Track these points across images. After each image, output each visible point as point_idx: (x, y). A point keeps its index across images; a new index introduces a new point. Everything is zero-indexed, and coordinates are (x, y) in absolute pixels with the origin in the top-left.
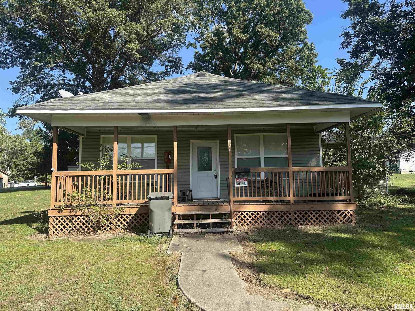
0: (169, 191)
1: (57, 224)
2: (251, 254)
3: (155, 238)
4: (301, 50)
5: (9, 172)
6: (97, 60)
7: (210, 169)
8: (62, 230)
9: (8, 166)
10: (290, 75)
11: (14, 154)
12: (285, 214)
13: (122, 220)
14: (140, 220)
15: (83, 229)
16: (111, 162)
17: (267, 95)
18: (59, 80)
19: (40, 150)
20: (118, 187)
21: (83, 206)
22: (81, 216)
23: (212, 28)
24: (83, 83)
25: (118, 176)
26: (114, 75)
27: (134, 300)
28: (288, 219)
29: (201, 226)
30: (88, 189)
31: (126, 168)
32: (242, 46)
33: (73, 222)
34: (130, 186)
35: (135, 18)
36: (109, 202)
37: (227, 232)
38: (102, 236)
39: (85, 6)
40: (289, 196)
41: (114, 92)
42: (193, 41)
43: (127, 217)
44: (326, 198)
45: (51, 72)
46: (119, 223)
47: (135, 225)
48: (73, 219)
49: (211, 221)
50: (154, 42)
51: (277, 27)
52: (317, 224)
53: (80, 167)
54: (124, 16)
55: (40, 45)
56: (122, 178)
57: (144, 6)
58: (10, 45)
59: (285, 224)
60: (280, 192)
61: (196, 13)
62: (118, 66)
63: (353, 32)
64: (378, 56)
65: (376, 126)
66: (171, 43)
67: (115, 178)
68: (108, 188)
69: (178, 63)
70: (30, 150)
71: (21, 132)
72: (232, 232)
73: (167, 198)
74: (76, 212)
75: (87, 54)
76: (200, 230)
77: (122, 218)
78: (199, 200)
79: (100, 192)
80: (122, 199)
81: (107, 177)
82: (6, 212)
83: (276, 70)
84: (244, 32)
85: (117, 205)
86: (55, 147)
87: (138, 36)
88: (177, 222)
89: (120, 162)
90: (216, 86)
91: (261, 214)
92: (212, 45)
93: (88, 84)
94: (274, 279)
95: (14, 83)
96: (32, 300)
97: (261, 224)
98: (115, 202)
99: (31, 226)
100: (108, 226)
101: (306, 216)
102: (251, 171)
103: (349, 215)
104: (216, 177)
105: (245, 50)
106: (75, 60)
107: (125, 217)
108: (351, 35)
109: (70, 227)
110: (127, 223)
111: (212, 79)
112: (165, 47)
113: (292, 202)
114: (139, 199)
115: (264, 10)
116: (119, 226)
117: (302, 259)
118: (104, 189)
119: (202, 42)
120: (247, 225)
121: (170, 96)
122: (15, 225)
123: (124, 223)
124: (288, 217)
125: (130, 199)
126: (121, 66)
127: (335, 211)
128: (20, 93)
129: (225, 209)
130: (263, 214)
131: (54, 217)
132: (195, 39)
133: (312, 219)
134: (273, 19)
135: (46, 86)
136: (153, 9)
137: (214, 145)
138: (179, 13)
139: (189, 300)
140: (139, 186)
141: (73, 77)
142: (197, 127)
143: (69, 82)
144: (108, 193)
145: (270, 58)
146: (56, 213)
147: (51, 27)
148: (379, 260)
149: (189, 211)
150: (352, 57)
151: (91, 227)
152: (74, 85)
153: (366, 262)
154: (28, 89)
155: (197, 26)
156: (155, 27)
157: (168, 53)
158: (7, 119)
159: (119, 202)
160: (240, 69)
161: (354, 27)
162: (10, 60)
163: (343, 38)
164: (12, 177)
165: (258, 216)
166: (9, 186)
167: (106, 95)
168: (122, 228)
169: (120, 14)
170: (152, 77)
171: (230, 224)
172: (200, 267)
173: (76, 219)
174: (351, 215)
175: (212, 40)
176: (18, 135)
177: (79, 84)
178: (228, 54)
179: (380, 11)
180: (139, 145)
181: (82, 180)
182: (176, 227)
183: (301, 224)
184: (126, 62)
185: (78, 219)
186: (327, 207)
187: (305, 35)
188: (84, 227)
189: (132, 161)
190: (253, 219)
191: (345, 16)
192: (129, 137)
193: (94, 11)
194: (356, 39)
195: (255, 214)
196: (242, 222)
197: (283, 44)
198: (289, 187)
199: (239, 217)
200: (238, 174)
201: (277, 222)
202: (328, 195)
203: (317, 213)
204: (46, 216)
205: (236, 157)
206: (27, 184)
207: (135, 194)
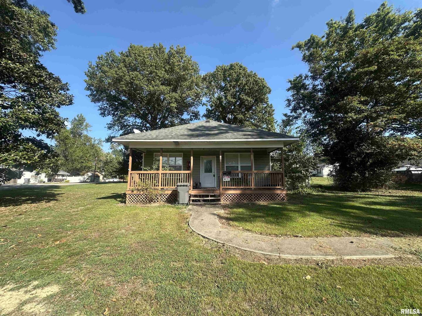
0: (188, 182)
1: (130, 198)
2: (227, 214)
3: (180, 206)
4: (265, 108)
5: (103, 173)
6: (153, 112)
7: (211, 172)
8: (133, 201)
9: (103, 170)
10: (260, 121)
11: (106, 163)
12: (249, 195)
13: (163, 197)
14: (173, 197)
15: (144, 201)
16: (159, 167)
17: (241, 133)
18: (133, 123)
19: (121, 161)
20: (162, 180)
21: (144, 189)
22: (143, 194)
23: (216, 95)
24: (146, 125)
25: (162, 174)
26: (162, 120)
27: (167, 230)
28: (251, 198)
29: (204, 201)
30: (147, 180)
31: (166, 170)
32: (233, 105)
33: (139, 197)
34: (168, 180)
35: (175, 90)
36: (157, 187)
37: (218, 204)
38: (153, 205)
39: (148, 84)
40: (252, 186)
41: (161, 131)
42: (206, 102)
44: (271, 187)
45: (129, 119)
46: (162, 198)
47: (170, 200)
48: (139, 196)
49: (210, 198)
50: (184, 103)
51: (251, 96)
52: (266, 201)
53: (143, 169)
54: (169, 89)
55: (123, 104)
56: (164, 175)
57: (179, 84)
58: (107, 104)
59: (249, 201)
60: (247, 183)
61: (207, 88)
62: (165, 116)
63: (292, 99)
64: (307, 111)
65: (299, 150)
66: (194, 103)
67: (160, 175)
68: (157, 180)
69: (197, 114)
70: (115, 161)
71: (110, 151)
72: (220, 204)
73: (187, 186)
74: (140, 192)
75: (148, 109)
76: (204, 203)
77: (163, 196)
78: (204, 188)
79: (152, 182)
80: (163, 186)
81: (156, 174)
82: (103, 193)
83: (252, 118)
84: (234, 98)
85: (161, 189)
86: (131, 158)
87: (176, 100)
88: (192, 198)
89: (163, 167)
90: (215, 128)
91: (236, 195)
92: (216, 105)
93: (148, 125)
94: (236, 223)
95: (109, 124)
96: (119, 229)
97: (237, 201)
98: (160, 187)
99: (117, 200)
100: (156, 200)
101: (260, 197)
102: (232, 172)
103: (283, 196)
104: (214, 176)
105: (234, 107)
106: (142, 112)
107: (165, 195)
108: (291, 100)
109: (137, 200)
110: (166, 198)
111: (213, 123)
112: (190, 105)
113: (253, 189)
114: (172, 186)
115: (244, 86)
116: (162, 200)
117: (252, 216)
118: (155, 180)
119: (211, 103)
120: (229, 201)
121: (190, 133)
122: (108, 200)
123: (165, 198)
124: (250, 197)
125: (168, 186)
126: (166, 115)
127: (275, 194)
128: (112, 130)
129: (217, 193)
130: (238, 195)
131: (129, 194)
132: (207, 101)
133: (263, 198)
134: (249, 91)
135: (125, 126)
136: (184, 85)
137: (214, 159)
138: (198, 87)
139: (193, 230)
140: (173, 180)
141: (141, 121)
142: (204, 149)
143: (138, 124)
144: (157, 183)
145: (248, 112)
146: (130, 192)
147: (130, 95)
148: (291, 217)
149: (198, 193)
150: (291, 112)
151: (148, 200)
152: (140, 126)
153: (284, 217)
154: (116, 127)
155: (208, 94)
156: (185, 95)
157: (192, 109)
158: (104, 144)
159: (162, 187)
160: (232, 117)
161: (293, 96)
162: (107, 112)
163: (287, 102)
164: (105, 176)
165: (235, 197)
166: (103, 181)
167: (157, 132)
168: (163, 201)
169: (167, 89)
170: (183, 122)
171: (219, 200)
172: (200, 218)
173: (140, 195)
174: (284, 196)
175: (216, 102)
176: (109, 153)
177: (143, 125)
178: (225, 109)
179: (307, 87)
180: (174, 158)
181: (144, 176)
182: (191, 201)
183: (257, 201)
184: (169, 113)
185: (141, 196)
186: (272, 192)
187: (268, 99)
189: (169, 166)
190: (232, 198)
191: (288, 90)
192: (168, 154)
193: (153, 87)
194: (294, 103)
195: (234, 195)
196: (227, 199)
197: (255, 104)
198: (251, 181)
199: (225, 197)
200: (225, 174)
201: (245, 199)
202: (272, 186)
203: (266, 195)
204: (125, 195)
205: (225, 165)
206: (113, 180)
207: (170, 183)
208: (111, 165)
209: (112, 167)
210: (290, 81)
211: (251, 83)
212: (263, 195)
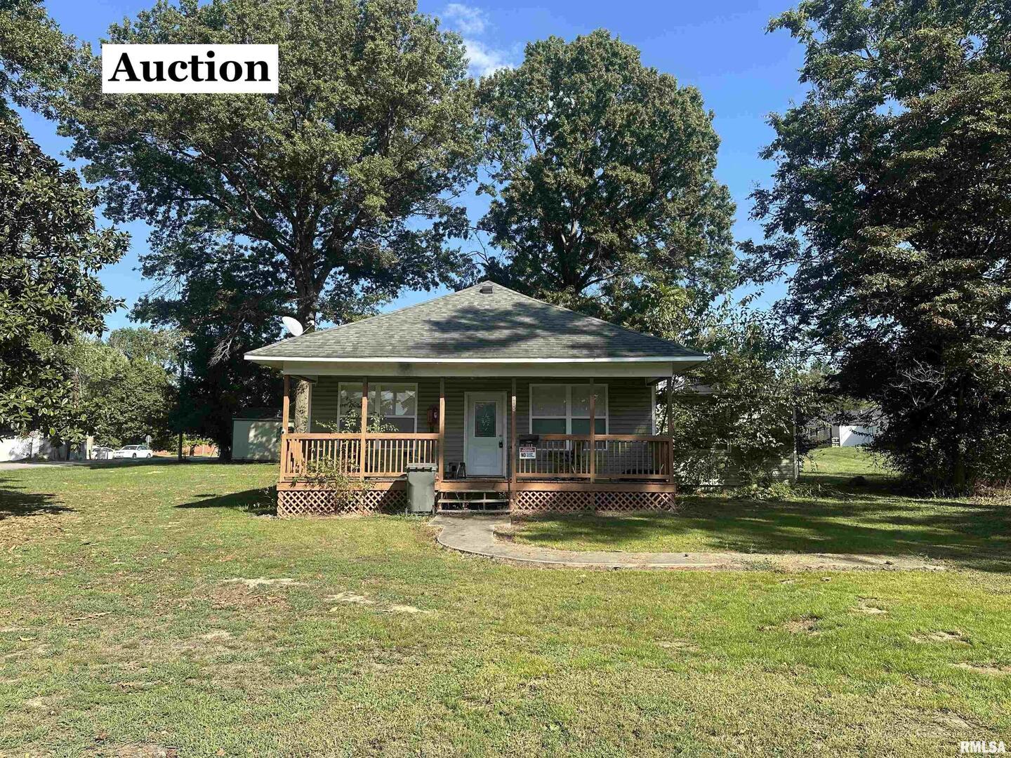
0: (433, 461)
1: (287, 502)
3: (414, 518)
7: (494, 434)
8: (294, 509)
12: (582, 495)
13: (371, 498)
14: (395, 498)
15: (322, 509)
16: (359, 419)
17: (567, 339)
20: (367, 455)
22: (319, 492)
25: (367, 441)
28: (586, 502)
29: (471, 506)
30: (329, 457)
31: (376, 430)
33: (309, 499)
34: (382, 457)
36: (355, 475)
37: (502, 514)
38: (344, 516)
40: (589, 472)
42: (488, 181)
43: (378, 495)
46: (368, 501)
47: (388, 505)
48: (309, 495)
49: (485, 501)
56: (372, 443)
59: (582, 509)
67: (363, 443)
68: (355, 456)
69: (460, 218)
70: (134, 378)
72: (509, 513)
73: (430, 470)
74: (313, 486)
76: (469, 511)
77: (371, 495)
78: (475, 477)
79: (344, 461)
80: (371, 471)
81: (353, 442)
85: (366, 478)
88: (441, 501)
89: (370, 422)
90: (503, 317)
91: (551, 495)
97: (551, 508)
98: (363, 474)
100: (353, 505)
101: (610, 499)
102: (541, 438)
103: (666, 499)
104: (501, 445)
107: (375, 494)
109: (304, 505)
110: (378, 502)
111: (501, 298)
112: (435, 184)
113: (592, 480)
114: (393, 471)
116: (367, 505)
118: (349, 457)
119: (506, 184)
120: (533, 508)
121: (439, 336)
123: (374, 501)
124: (586, 499)
125: (382, 471)
127: (648, 493)
128: (156, 277)
129: (503, 487)
130: (554, 495)
131: (284, 492)
132: (493, 177)
133: (617, 503)
137: (500, 399)
139: (444, 546)
144: (354, 462)
146: (287, 487)
149: (458, 488)
151: (332, 505)
156: (417, 163)
159: (368, 474)
165: (547, 498)
168: (371, 508)
171: (507, 505)
172: (460, 533)
173: (312, 495)
174: (669, 500)
175: (523, 184)
181: (321, 446)
182: (440, 507)
183: (603, 509)
185: (316, 495)
186: (636, 488)
188: (323, 505)
189: (385, 421)
190: (540, 501)
195: (544, 495)
196: (527, 505)
198: (589, 461)
199: (523, 498)
200: (524, 441)
201: (571, 506)
202: (640, 472)
203: (624, 496)
204: (273, 491)
205: (531, 417)
206: (133, 451)
207: (388, 465)
208: (119, 393)
209: (122, 400)
210: (775, 122)
211: (643, 122)
212: (617, 496)
